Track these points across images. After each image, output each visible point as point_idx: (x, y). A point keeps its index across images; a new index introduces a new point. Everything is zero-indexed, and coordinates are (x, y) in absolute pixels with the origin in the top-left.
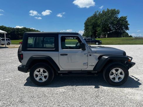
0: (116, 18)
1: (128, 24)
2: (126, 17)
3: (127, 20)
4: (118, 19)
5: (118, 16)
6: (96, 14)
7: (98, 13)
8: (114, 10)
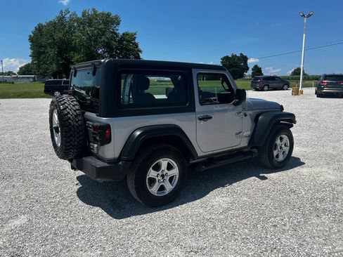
0: (115, 33)
1: (140, 51)
2: (135, 34)
3: (137, 41)
4: (117, 36)
5: (117, 30)
6: (64, 17)
7: (68, 15)
8: (108, 15)
